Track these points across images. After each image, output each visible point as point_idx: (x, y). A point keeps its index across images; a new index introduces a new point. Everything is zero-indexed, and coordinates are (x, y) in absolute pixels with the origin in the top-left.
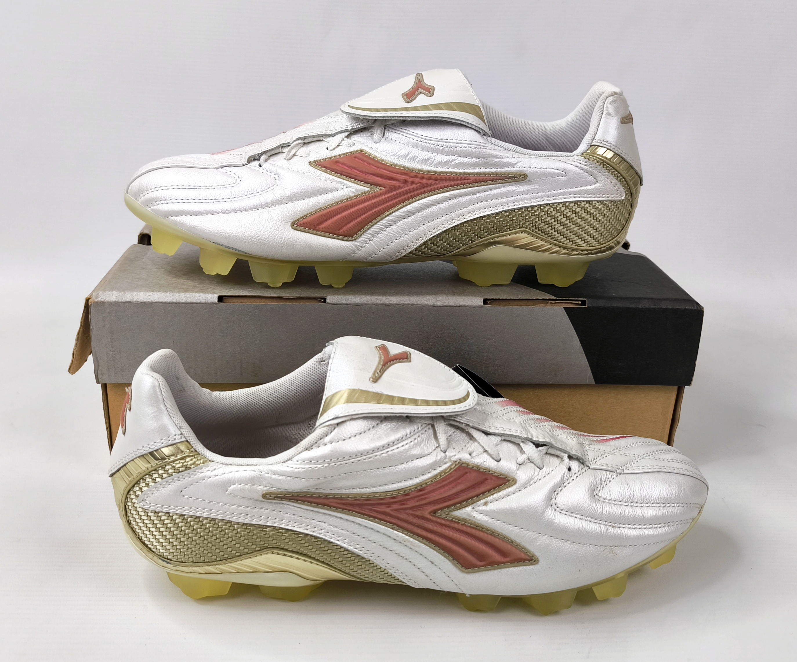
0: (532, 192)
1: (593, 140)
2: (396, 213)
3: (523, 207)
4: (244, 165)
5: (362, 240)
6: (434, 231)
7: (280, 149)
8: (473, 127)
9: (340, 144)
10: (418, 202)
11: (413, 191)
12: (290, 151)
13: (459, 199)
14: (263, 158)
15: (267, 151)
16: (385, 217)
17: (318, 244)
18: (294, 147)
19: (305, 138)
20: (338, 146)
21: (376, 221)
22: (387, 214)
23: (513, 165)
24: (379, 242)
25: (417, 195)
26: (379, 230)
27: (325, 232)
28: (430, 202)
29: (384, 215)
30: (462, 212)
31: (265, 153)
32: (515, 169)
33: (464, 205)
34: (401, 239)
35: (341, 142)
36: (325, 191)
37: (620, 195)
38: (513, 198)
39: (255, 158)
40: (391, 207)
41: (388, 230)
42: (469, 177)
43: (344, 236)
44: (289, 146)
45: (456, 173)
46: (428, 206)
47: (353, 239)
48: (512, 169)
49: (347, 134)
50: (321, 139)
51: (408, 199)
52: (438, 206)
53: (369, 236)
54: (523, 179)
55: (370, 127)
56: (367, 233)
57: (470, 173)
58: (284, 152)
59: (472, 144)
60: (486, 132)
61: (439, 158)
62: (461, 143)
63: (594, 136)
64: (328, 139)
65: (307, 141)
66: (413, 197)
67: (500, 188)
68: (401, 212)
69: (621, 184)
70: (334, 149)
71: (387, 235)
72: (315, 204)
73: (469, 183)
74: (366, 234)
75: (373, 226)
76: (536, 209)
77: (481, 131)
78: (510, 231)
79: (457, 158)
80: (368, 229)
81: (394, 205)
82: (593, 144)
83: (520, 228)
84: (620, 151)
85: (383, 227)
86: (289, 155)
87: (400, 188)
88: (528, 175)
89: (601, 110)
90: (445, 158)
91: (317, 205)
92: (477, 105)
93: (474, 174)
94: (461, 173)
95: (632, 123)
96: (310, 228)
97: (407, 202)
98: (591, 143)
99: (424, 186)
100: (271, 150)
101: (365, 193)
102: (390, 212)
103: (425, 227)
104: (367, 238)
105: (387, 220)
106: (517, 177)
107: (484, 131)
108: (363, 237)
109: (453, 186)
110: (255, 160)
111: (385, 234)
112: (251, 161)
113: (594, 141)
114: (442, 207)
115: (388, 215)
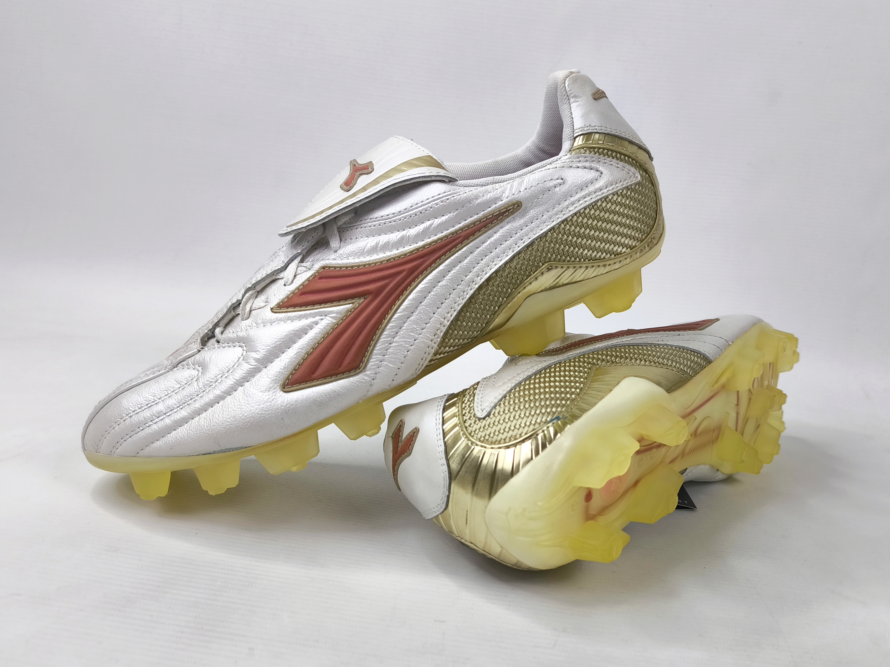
0: (536, 218)
1: (573, 131)
2: (396, 316)
3: (534, 239)
4: (199, 351)
5: (372, 365)
6: (449, 315)
7: (232, 312)
8: (433, 178)
9: (296, 273)
10: (414, 291)
11: (403, 282)
12: (244, 309)
13: (459, 265)
14: (218, 331)
15: (219, 322)
16: (386, 326)
17: (324, 395)
18: (246, 303)
19: (254, 286)
20: (295, 276)
21: (378, 336)
22: (386, 322)
23: (499, 199)
24: (393, 358)
25: (409, 284)
26: (387, 345)
27: (325, 378)
28: (427, 285)
29: (384, 325)
30: (470, 278)
31: (216, 325)
32: (503, 202)
33: (468, 270)
34: (417, 343)
35: (296, 270)
36: (304, 331)
37: (634, 176)
38: (518, 234)
39: (209, 336)
40: (387, 312)
41: (396, 339)
42: (457, 236)
43: (349, 371)
44: (240, 303)
45: (441, 239)
46: (428, 290)
47: (361, 369)
48: (501, 203)
49: (299, 258)
50: (274, 278)
51: (402, 293)
52: (439, 285)
53: (378, 356)
54: (519, 208)
55: (322, 238)
56: (375, 355)
57: (456, 232)
58: (239, 314)
59: (442, 197)
60: (451, 178)
61: (413, 231)
62: (429, 203)
63: (572, 126)
64: (282, 275)
65: (258, 288)
66: (405, 289)
67: (498, 231)
68: (401, 312)
69: (629, 165)
70: (292, 282)
71: (397, 346)
72: (299, 352)
73: (461, 242)
74: (374, 357)
75: (376, 344)
76: (550, 234)
77: (445, 179)
78: (534, 273)
79: (434, 222)
80: (373, 350)
81: (390, 308)
82: (575, 135)
83: (543, 265)
84: (608, 129)
85: (389, 339)
86: (245, 314)
87: (387, 285)
88: (521, 200)
89: (565, 97)
90: (421, 227)
91: (301, 352)
92: (428, 155)
93: (461, 229)
94: (446, 236)
95: (606, 97)
96: (306, 382)
97: (402, 298)
98: (573, 136)
99: (412, 271)
100: (223, 318)
101: (349, 311)
102: (388, 318)
103: (436, 316)
104: (376, 361)
105: (389, 329)
106: (510, 209)
107: (448, 177)
108: (372, 362)
109: (444, 254)
110: (209, 339)
111: (395, 346)
112: (207, 342)
113: (575, 132)
114: (444, 284)
115: (388, 322)
